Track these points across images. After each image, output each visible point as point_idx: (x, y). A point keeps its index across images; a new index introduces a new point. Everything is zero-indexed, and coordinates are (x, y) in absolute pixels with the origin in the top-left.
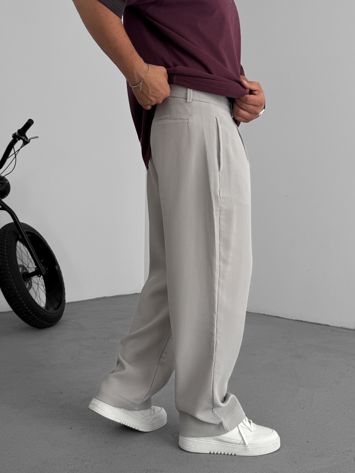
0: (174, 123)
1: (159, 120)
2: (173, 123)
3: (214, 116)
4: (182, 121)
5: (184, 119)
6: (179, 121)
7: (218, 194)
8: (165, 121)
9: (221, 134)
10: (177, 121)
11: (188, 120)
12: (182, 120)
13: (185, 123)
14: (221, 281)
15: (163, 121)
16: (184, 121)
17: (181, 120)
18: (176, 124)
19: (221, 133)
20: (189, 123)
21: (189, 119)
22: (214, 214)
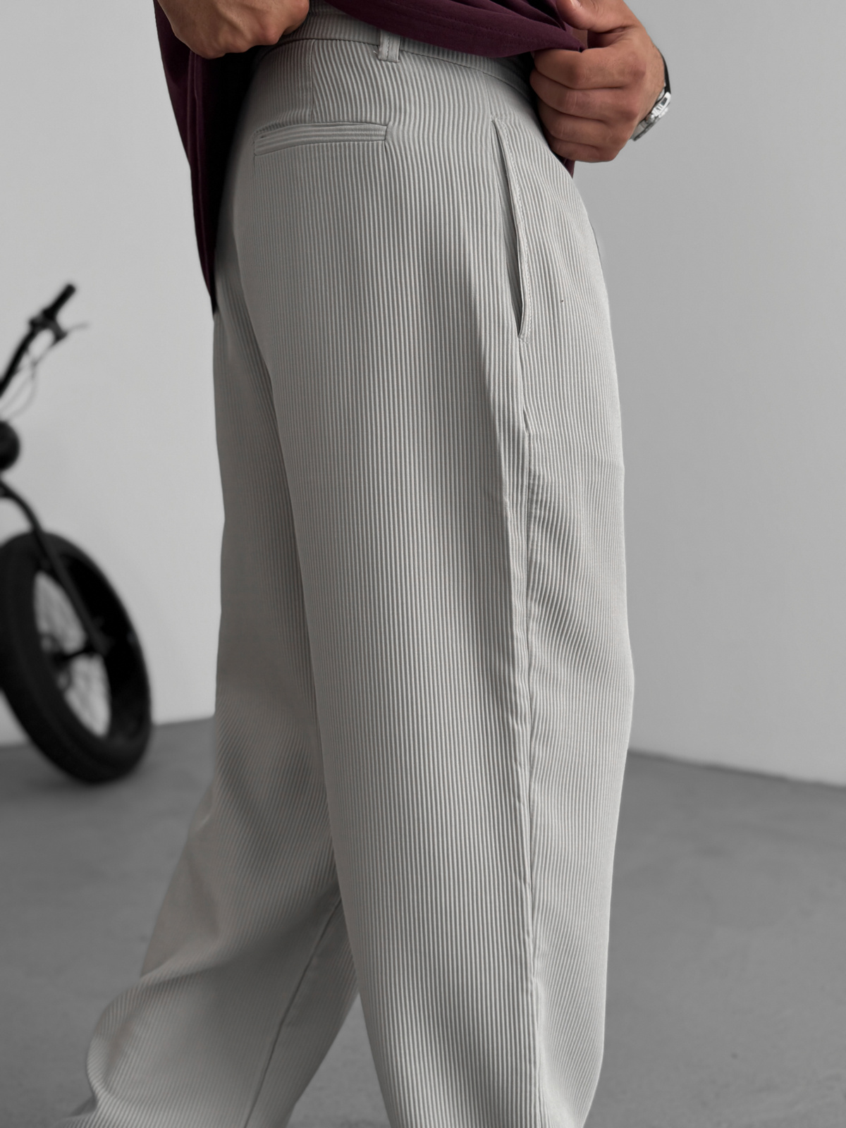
0: (328, 138)
1: (270, 128)
2: (325, 139)
3: (488, 118)
4: (360, 130)
5: (371, 123)
6: (349, 130)
7: (522, 425)
8: (293, 131)
9: (518, 189)
10: (341, 130)
11: (387, 125)
12: (363, 126)
13: (374, 138)
14: (539, 753)
15: (284, 133)
16: (369, 130)
17: (358, 127)
18: (336, 141)
19: (517, 186)
20: (389, 137)
21: (391, 123)
22: (507, 500)
